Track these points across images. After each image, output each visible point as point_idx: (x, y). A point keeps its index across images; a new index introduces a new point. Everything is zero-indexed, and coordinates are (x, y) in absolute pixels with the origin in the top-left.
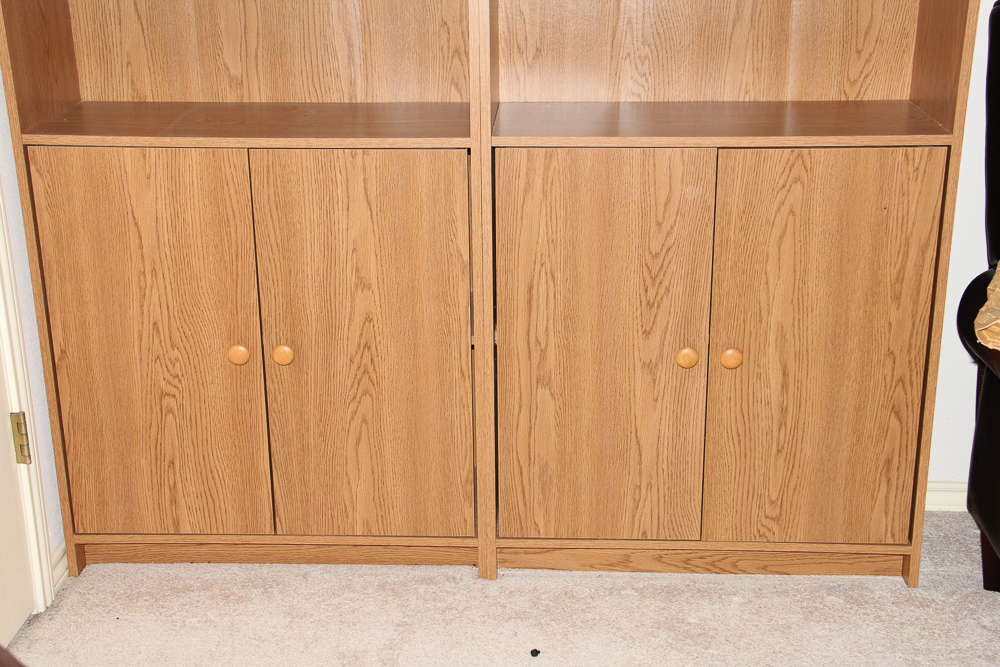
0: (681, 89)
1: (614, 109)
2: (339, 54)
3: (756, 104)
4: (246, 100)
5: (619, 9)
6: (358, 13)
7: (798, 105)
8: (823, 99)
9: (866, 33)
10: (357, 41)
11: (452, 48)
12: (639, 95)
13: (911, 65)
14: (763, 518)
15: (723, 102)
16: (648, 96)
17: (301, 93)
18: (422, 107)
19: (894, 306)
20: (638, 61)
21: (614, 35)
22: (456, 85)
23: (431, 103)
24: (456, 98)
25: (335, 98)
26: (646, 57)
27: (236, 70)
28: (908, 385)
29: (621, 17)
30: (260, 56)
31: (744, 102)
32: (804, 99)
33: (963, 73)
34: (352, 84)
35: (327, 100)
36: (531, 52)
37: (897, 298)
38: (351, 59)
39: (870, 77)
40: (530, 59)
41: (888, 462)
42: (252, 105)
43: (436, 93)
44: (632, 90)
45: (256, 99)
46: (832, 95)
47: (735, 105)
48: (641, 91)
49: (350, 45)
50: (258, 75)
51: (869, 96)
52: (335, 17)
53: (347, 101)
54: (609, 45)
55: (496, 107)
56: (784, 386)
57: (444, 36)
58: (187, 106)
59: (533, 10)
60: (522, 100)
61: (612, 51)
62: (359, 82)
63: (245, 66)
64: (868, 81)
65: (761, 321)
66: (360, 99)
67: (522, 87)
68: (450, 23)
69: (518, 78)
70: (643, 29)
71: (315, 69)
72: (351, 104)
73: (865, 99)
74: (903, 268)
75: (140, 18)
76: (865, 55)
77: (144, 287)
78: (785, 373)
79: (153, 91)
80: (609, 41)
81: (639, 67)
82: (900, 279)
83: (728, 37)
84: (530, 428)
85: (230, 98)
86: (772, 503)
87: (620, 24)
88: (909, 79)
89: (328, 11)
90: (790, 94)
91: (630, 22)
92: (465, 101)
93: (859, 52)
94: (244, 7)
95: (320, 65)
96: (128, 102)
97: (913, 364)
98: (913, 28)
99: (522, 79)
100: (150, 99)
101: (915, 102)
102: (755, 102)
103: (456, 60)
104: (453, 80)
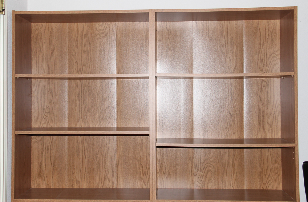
0: (213, 185)
1: (192, 191)
2: (110, 174)
3: (235, 190)
4: (81, 187)
5: (193, 161)
6: (116, 162)
7: (248, 190)
8: (256, 189)
9: (267, 169)
10: (115, 170)
11: (143, 172)
12: (200, 187)
13: (281, 179)
15: (226, 189)
16: (203, 187)
17: (98, 185)
18: (134, 189)
20: (199, 176)
21: (192, 169)
22: (145, 183)
23: (137, 188)
24: (144, 187)
25: (108, 187)
26: (202, 175)
27: (78, 178)
29: (194, 163)
30: (86, 174)
31: (232, 189)
32: (250, 189)
33: (297, 183)
34: (113, 182)
35: (105, 187)
36: (167, 173)
38: (113, 175)
39: (269, 183)
40: (167, 175)
42: (82, 189)
43: (138, 185)
44: (197, 185)
45: (84, 187)
46: (258, 188)
47: (229, 190)
48: (200, 185)
49: (113, 171)
50: (85, 180)
51: (270, 188)
52: (109, 163)
53: (111, 188)
54: (190, 172)
55: (157, 189)
57: (141, 168)
58: (64, 189)
59: (167, 161)
60: (164, 188)
61: (191, 173)
62: (115, 182)
63: (81, 177)
64: (269, 184)
66: (115, 187)
67: (164, 184)
68: (143, 165)
69: (163, 181)
70: (200, 167)
71: (102, 178)
72: (112, 188)
73: (269, 189)
75: (51, 163)
76: (267, 176)
79: (53, 184)
80: (190, 170)
81: (200, 178)
83: (226, 170)
85: (76, 187)
87: (194, 165)
88: (281, 184)
89: (107, 161)
90: (246, 187)
91: (196, 165)
92: (149, 188)
93: (265, 175)
94: (82, 160)
95: (104, 177)
96: (45, 188)
98: (280, 168)
99: (164, 181)
100: (52, 187)
101: (284, 191)
102: (235, 189)
103: (145, 175)
104: (143, 181)
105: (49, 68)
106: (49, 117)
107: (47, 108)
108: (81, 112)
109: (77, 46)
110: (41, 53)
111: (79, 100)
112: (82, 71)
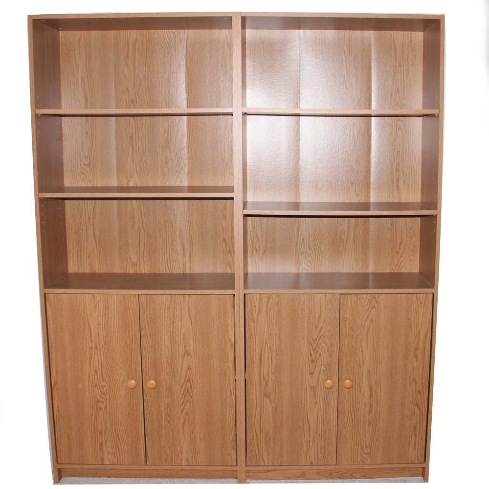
0: (326, 267)
1: (298, 275)
2: (179, 252)
3: (357, 274)
4: (138, 272)
5: (298, 234)
6: (188, 236)
7: (375, 274)
8: (384, 272)
9: (400, 245)
10: (187, 247)
11: (228, 250)
12: (308, 270)
13: (418, 258)
14: (363, 454)
15: (343, 273)
16: (311, 270)
17: (162, 268)
18: (215, 275)
19: (415, 360)
20: (307, 256)
21: (296, 245)
22: (229, 265)
23: (218, 273)
24: (229, 271)
25: (177, 271)
26: (310, 254)
27: (134, 259)
28: (422, 393)
29: (299, 237)
30: (145, 253)
31: (352, 273)
32: (376, 272)
33: (436, 264)
34: (184, 265)
35: (173, 272)
36: (261, 252)
37: (416, 356)
38: (184, 254)
39: (402, 263)
40: (261, 255)
41: (415, 427)
42: (141, 274)
43: (220, 268)
44: (305, 267)
45: (143, 272)
46: (388, 270)
47: (348, 274)
48: (309, 268)
49: (184, 249)
50: (144, 261)
51: (403, 270)
52: (178, 237)
53: (182, 272)
54: (295, 249)
55: (246, 275)
56: (371, 396)
57: (224, 245)
58: (113, 274)
59: (262, 235)
60: (258, 272)
61: (296, 252)
62: (187, 264)
63: (138, 257)
64: (402, 264)
65: (360, 368)
66: (188, 271)
67: (258, 266)
68: (227, 240)
69: (256, 263)
70: (309, 243)
71: (169, 259)
72: (183, 273)
73: (401, 272)
74: (418, 344)
75: (95, 238)
76: (400, 254)
77: (91, 353)
78: (371, 390)
79: (99, 268)
80: (295, 247)
81: (308, 258)
82: (417, 349)
83: (344, 246)
84: (261, 417)
85: (132, 271)
86: (367, 447)
87: (299, 240)
88: (418, 264)
89: (175, 235)
90: (371, 269)
91: (303, 239)
92: (233, 272)
93: (398, 253)
94: (139, 233)
95: (171, 257)
96: (88, 273)
97: (424, 384)
98: (418, 243)
99: (257, 263)
100: (97, 272)
101: (421, 273)
102: (356, 273)
103: (229, 255)
104: (228, 263)
105: (86, 99)
106: (89, 172)
107: (86, 157)
108: (135, 164)
109: (127, 65)
110: (74, 76)
111: (132, 146)
112: (135, 102)
